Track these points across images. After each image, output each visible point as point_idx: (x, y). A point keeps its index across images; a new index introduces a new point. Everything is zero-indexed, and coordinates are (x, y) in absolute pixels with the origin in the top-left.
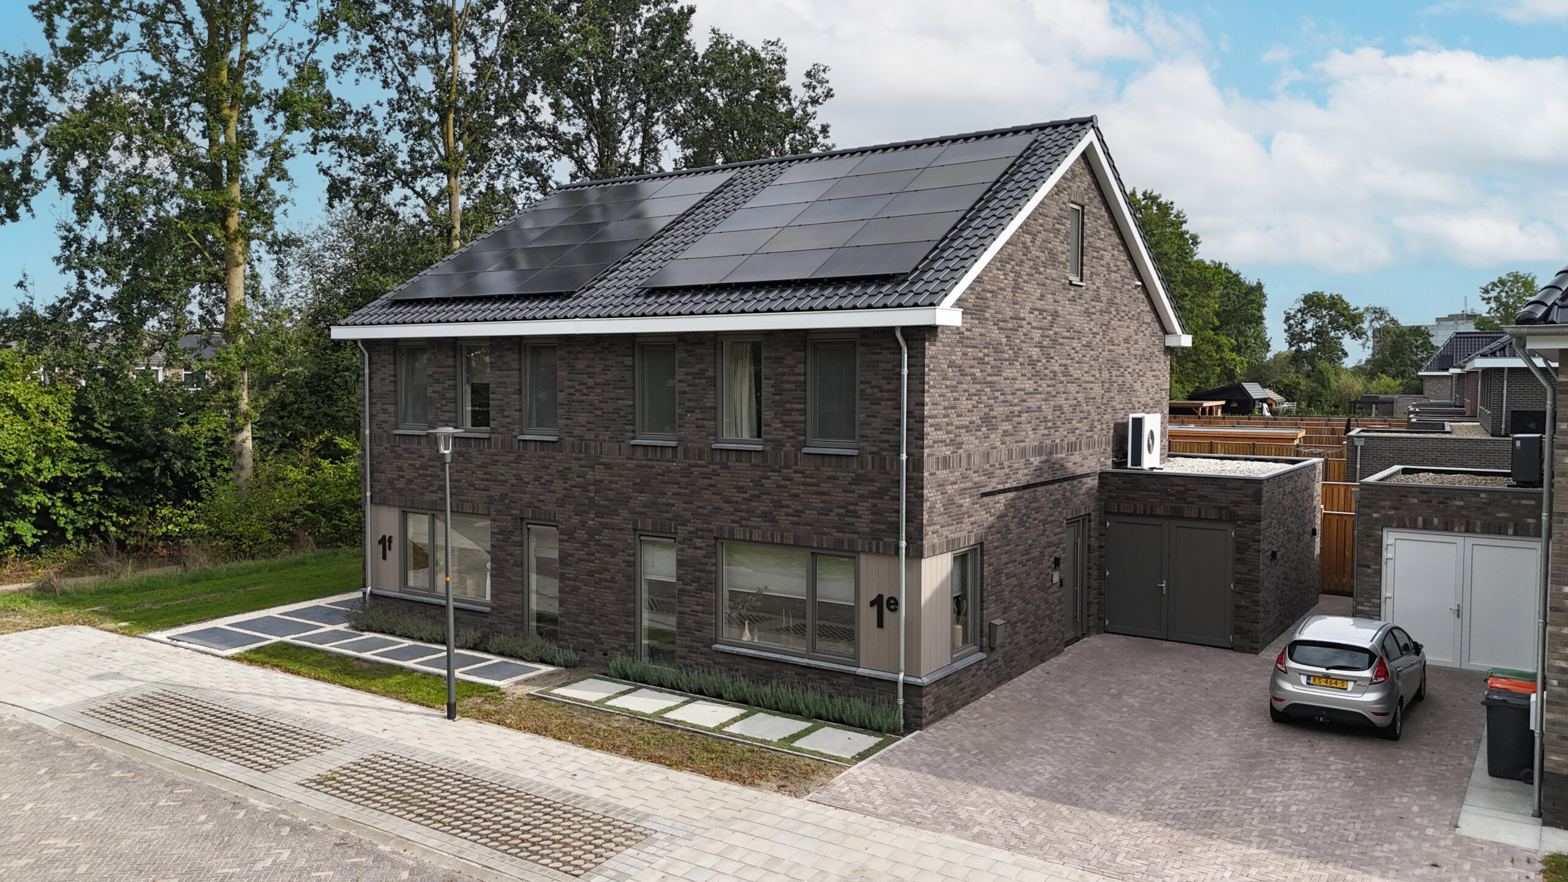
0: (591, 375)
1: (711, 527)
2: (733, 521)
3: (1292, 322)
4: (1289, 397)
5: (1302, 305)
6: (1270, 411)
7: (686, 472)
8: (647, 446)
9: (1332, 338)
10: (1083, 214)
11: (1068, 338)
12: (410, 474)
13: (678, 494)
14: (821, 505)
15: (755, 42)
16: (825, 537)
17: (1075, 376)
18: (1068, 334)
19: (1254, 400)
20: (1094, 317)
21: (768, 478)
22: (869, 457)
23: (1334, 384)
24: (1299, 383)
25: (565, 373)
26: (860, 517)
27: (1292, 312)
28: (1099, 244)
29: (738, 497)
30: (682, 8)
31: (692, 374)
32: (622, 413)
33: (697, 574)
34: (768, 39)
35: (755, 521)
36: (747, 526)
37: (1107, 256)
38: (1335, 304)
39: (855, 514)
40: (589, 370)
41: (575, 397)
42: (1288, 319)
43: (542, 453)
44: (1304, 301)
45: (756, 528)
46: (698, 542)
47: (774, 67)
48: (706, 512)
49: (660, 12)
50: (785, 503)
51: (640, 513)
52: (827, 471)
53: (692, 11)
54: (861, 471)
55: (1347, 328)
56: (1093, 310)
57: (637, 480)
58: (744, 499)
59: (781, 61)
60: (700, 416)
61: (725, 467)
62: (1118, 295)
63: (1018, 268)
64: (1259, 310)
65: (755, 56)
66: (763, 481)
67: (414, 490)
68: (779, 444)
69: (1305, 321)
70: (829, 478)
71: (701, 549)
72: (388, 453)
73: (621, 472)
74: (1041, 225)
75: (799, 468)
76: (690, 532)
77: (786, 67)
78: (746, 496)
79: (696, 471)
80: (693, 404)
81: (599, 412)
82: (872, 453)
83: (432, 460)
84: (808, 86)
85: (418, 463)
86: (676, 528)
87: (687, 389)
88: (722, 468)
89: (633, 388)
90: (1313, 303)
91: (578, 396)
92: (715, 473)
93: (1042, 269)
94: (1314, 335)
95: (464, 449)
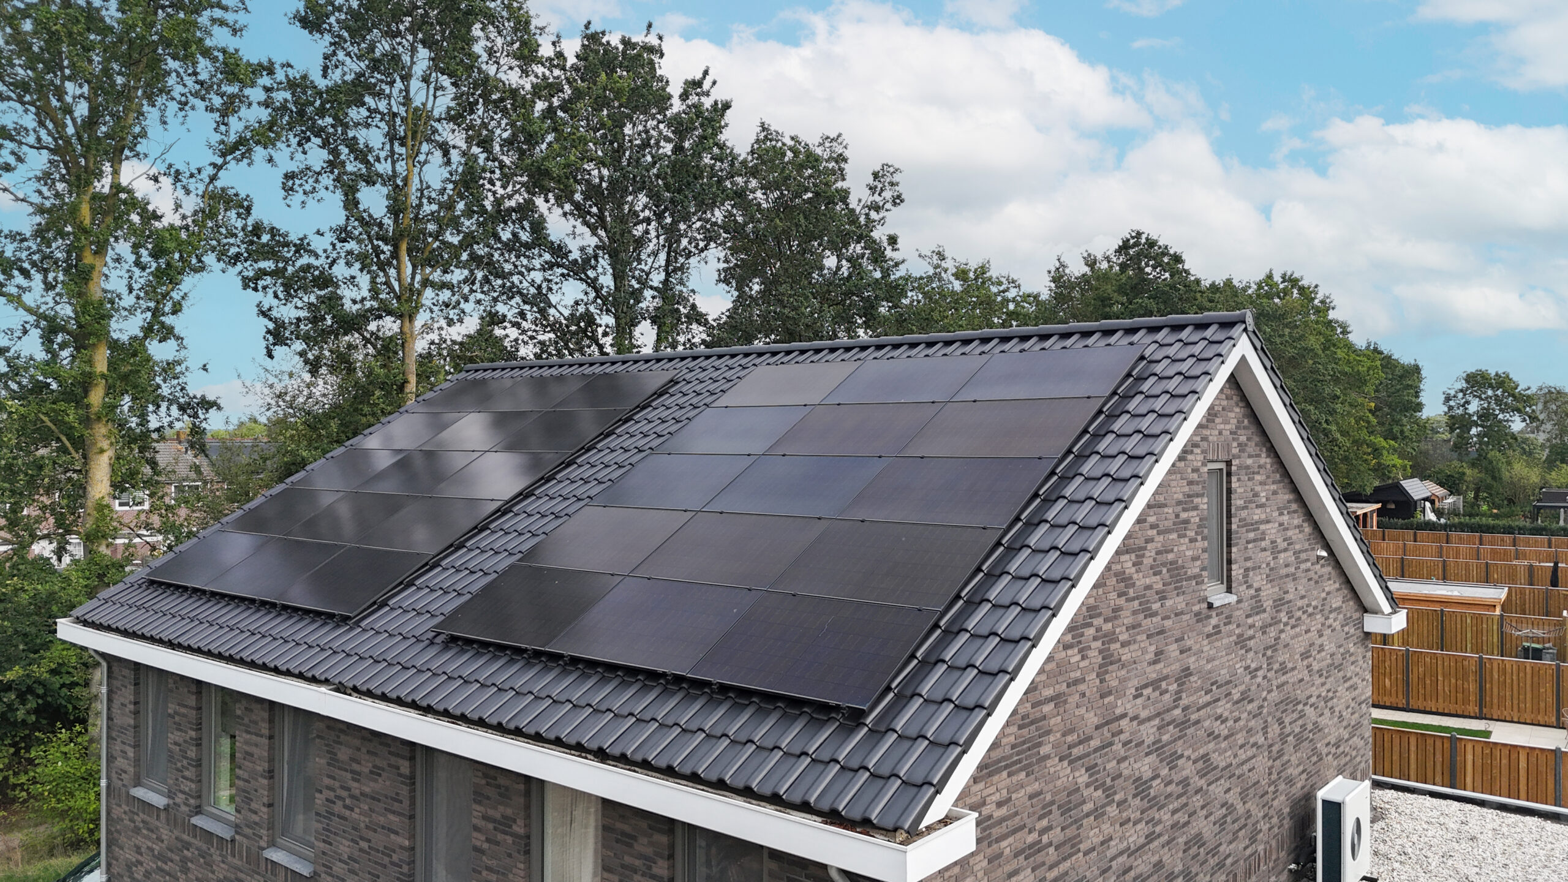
0: (357, 776)
3: (1452, 403)
4: (1453, 489)
5: (1465, 385)
6: (1434, 510)
9: (1500, 421)
10: (1229, 474)
11: (1208, 704)
15: (811, 138)
17: (1223, 764)
18: (1208, 698)
19: (1416, 502)
20: (1251, 643)
23: (1506, 475)
24: (1464, 474)
25: (323, 761)
27: (1452, 393)
28: (1258, 515)
30: (716, 103)
31: (494, 821)
32: (395, 858)
34: (827, 134)
37: (1271, 529)
38: (1503, 382)
40: (355, 767)
41: (336, 809)
42: (1448, 399)
44: (1467, 381)
47: (831, 165)
49: (688, 106)
53: (727, 106)
55: (1519, 411)
56: (1251, 632)
59: (841, 159)
62: (1290, 586)
63: (1108, 626)
64: (1417, 397)
65: (809, 154)
69: (1468, 402)
72: (127, 821)
74: (1152, 527)
77: (846, 167)
81: (364, 845)
83: (171, 851)
84: (872, 189)
87: (486, 846)
89: (412, 817)
90: (1476, 381)
91: (339, 808)
93: (1156, 606)
94: (1479, 417)
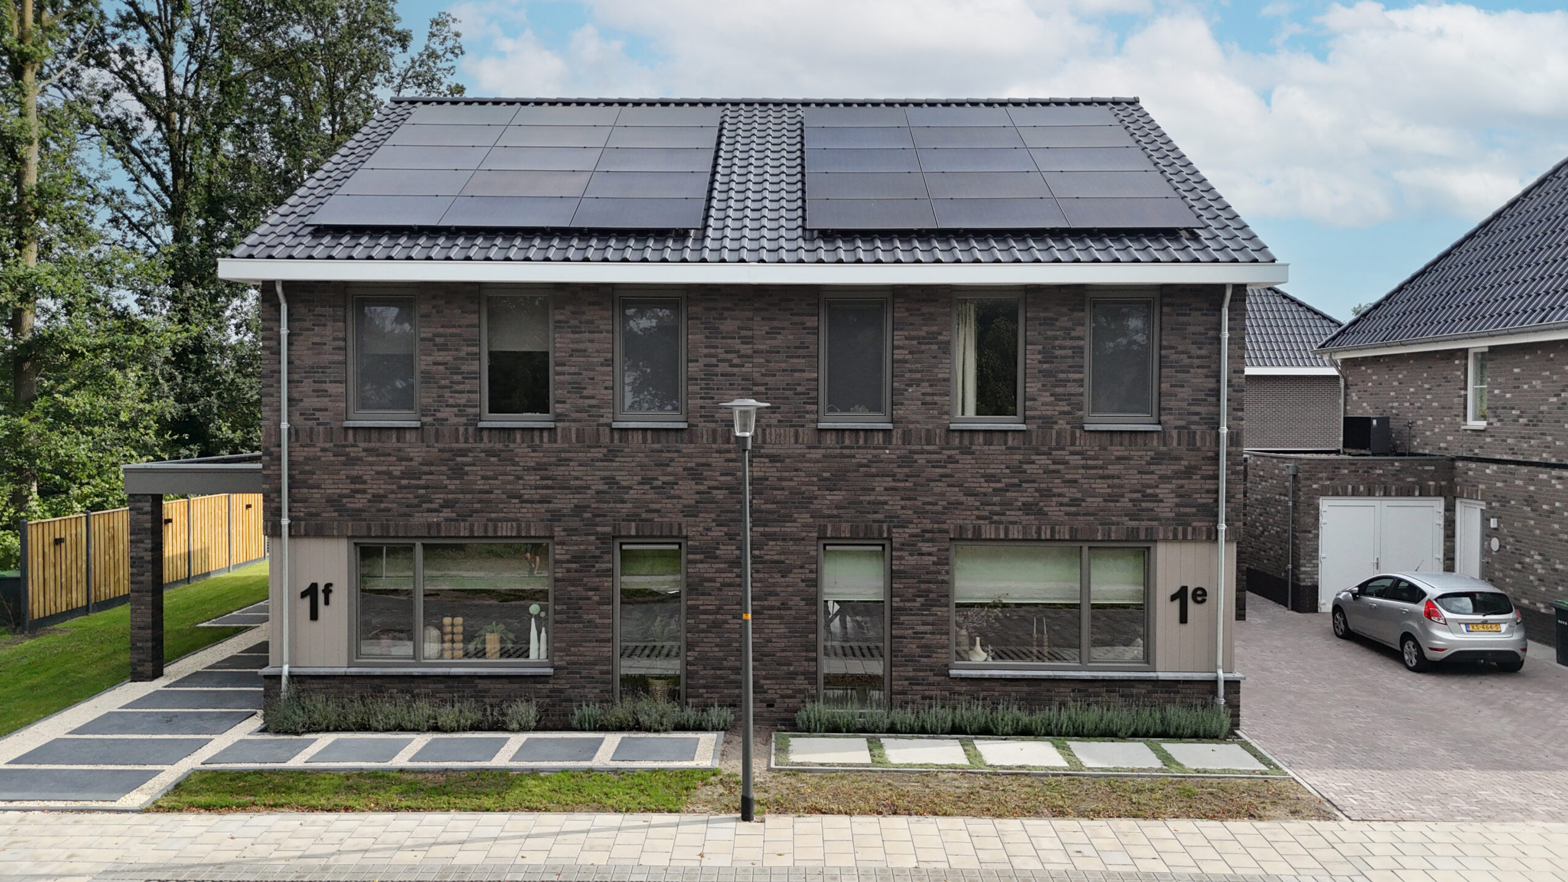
0: (746, 340)
1: (945, 526)
2: (979, 518)
7: (906, 461)
8: (844, 430)
12: (376, 487)
13: (893, 489)
14: (1109, 491)
16: (1113, 528)
21: (1033, 463)
22: (1175, 433)
25: (700, 337)
26: (1162, 501)
29: (987, 487)
31: (919, 338)
33: (923, 586)
35: (1012, 515)
36: (1001, 523)
39: (1155, 499)
40: (744, 333)
41: (718, 370)
43: (656, 446)
45: (1015, 523)
46: (925, 547)
48: (939, 508)
50: (1055, 490)
51: (829, 516)
52: (1117, 451)
54: (1162, 449)
57: (825, 475)
58: (995, 490)
60: (929, 390)
61: (966, 451)
66: (1025, 466)
67: (388, 510)
68: (1048, 422)
70: (1119, 458)
71: (930, 554)
72: (329, 457)
73: (800, 465)
75: (1077, 448)
76: (912, 535)
78: (998, 485)
79: (921, 460)
80: (918, 376)
81: (759, 389)
82: (1176, 428)
85: (397, 470)
86: (889, 531)
87: (908, 357)
88: (962, 453)
89: (818, 357)
91: (723, 367)
92: (951, 460)
95: (499, 446)
